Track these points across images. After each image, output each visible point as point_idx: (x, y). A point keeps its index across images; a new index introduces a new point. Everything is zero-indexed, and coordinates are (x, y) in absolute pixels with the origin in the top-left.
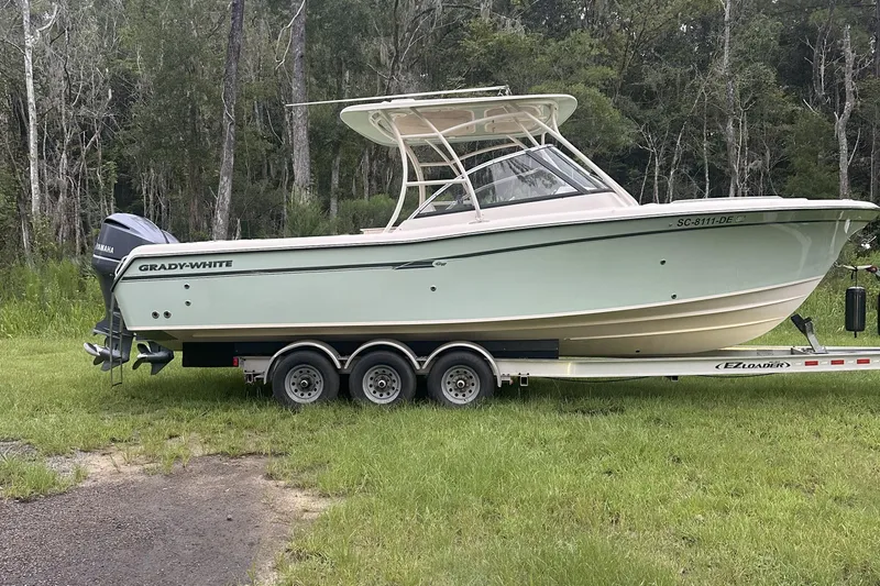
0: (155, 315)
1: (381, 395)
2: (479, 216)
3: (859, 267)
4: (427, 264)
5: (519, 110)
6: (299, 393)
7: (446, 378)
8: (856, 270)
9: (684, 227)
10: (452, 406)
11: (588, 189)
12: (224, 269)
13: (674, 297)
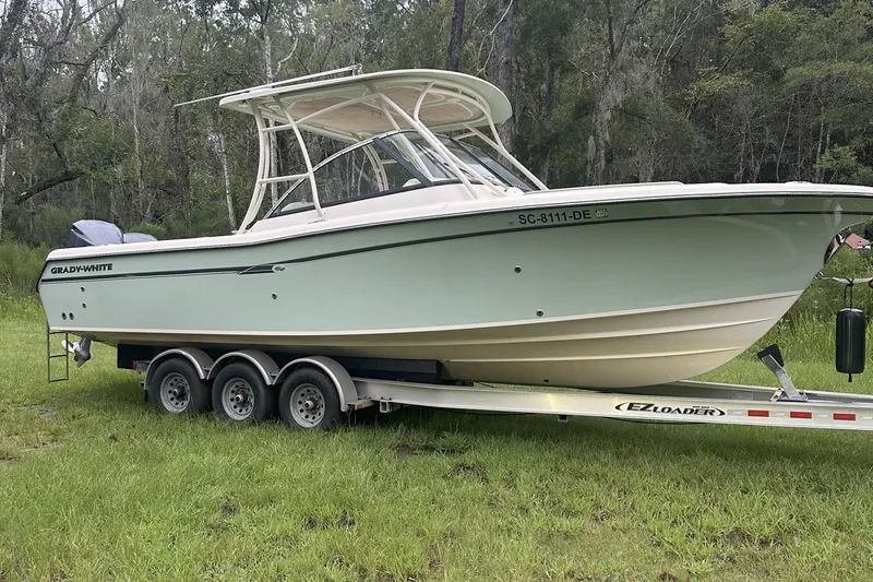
0: (64, 315)
1: (241, 411)
2: (321, 216)
3: (856, 281)
4: (266, 269)
5: (373, 91)
6: (174, 402)
7: (295, 397)
8: (851, 284)
9: (528, 225)
10: (300, 428)
11: (433, 179)
12: (107, 272)
13: (540, 314)
